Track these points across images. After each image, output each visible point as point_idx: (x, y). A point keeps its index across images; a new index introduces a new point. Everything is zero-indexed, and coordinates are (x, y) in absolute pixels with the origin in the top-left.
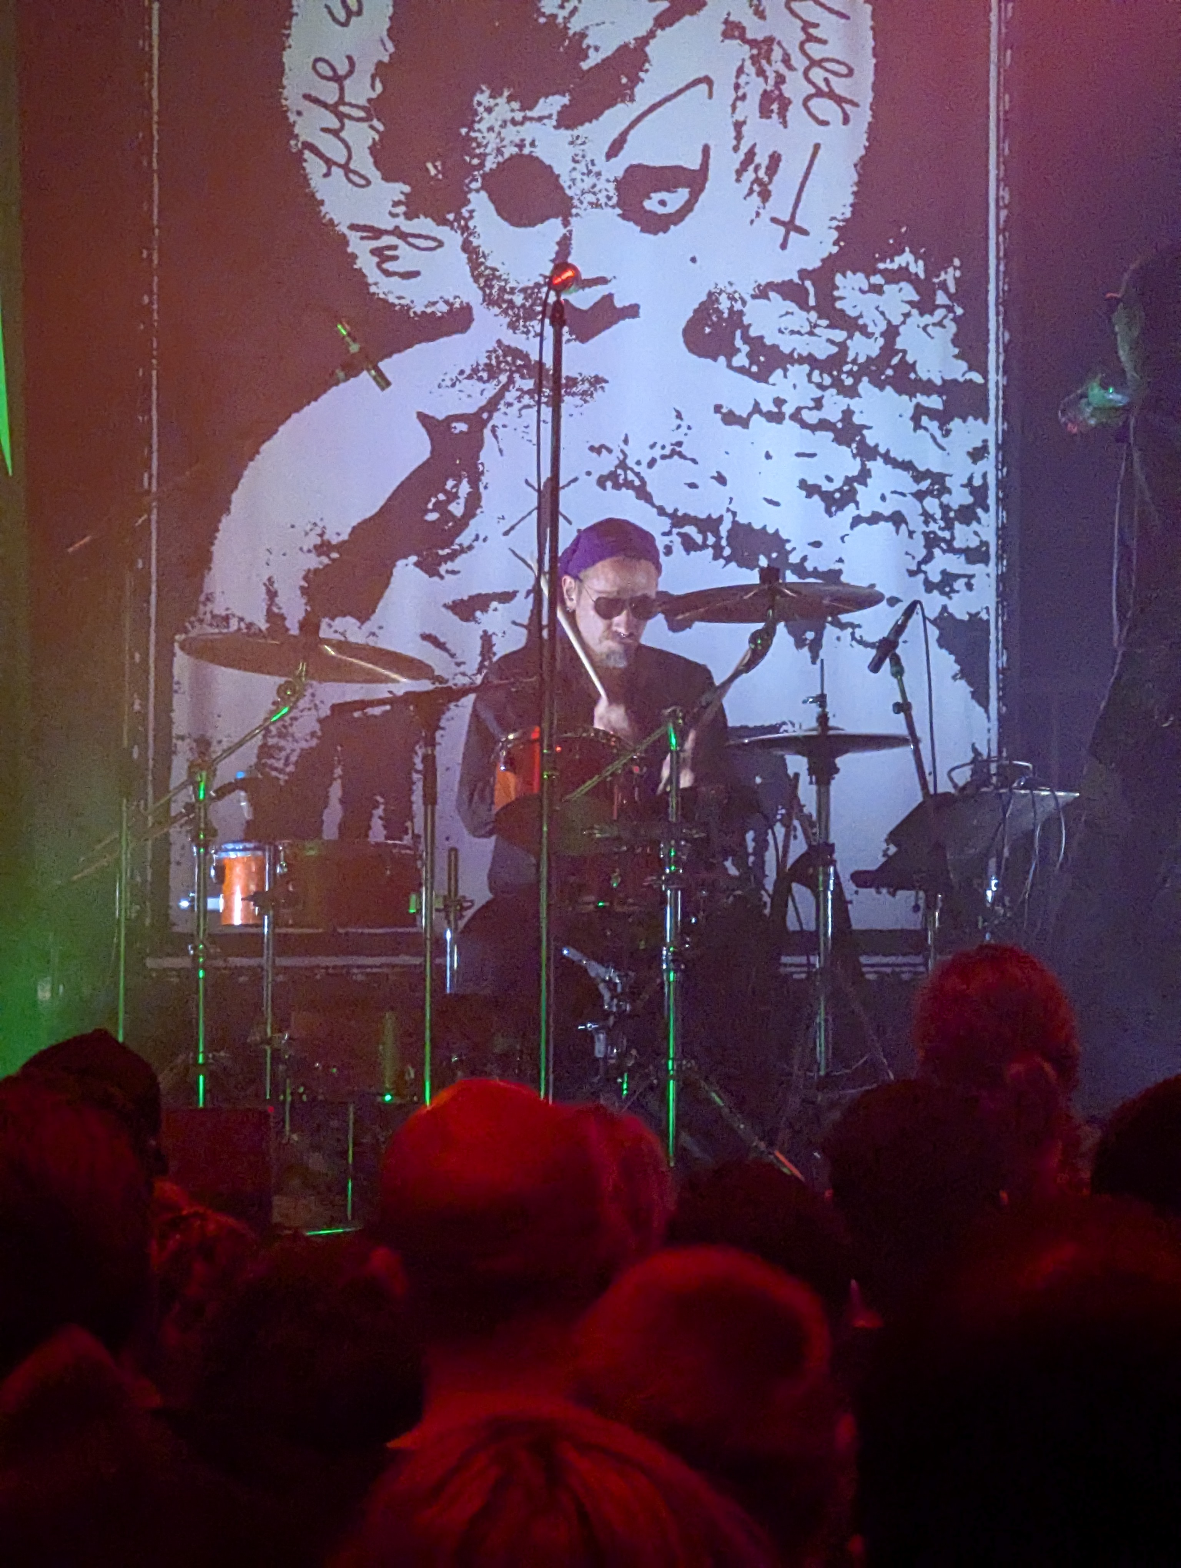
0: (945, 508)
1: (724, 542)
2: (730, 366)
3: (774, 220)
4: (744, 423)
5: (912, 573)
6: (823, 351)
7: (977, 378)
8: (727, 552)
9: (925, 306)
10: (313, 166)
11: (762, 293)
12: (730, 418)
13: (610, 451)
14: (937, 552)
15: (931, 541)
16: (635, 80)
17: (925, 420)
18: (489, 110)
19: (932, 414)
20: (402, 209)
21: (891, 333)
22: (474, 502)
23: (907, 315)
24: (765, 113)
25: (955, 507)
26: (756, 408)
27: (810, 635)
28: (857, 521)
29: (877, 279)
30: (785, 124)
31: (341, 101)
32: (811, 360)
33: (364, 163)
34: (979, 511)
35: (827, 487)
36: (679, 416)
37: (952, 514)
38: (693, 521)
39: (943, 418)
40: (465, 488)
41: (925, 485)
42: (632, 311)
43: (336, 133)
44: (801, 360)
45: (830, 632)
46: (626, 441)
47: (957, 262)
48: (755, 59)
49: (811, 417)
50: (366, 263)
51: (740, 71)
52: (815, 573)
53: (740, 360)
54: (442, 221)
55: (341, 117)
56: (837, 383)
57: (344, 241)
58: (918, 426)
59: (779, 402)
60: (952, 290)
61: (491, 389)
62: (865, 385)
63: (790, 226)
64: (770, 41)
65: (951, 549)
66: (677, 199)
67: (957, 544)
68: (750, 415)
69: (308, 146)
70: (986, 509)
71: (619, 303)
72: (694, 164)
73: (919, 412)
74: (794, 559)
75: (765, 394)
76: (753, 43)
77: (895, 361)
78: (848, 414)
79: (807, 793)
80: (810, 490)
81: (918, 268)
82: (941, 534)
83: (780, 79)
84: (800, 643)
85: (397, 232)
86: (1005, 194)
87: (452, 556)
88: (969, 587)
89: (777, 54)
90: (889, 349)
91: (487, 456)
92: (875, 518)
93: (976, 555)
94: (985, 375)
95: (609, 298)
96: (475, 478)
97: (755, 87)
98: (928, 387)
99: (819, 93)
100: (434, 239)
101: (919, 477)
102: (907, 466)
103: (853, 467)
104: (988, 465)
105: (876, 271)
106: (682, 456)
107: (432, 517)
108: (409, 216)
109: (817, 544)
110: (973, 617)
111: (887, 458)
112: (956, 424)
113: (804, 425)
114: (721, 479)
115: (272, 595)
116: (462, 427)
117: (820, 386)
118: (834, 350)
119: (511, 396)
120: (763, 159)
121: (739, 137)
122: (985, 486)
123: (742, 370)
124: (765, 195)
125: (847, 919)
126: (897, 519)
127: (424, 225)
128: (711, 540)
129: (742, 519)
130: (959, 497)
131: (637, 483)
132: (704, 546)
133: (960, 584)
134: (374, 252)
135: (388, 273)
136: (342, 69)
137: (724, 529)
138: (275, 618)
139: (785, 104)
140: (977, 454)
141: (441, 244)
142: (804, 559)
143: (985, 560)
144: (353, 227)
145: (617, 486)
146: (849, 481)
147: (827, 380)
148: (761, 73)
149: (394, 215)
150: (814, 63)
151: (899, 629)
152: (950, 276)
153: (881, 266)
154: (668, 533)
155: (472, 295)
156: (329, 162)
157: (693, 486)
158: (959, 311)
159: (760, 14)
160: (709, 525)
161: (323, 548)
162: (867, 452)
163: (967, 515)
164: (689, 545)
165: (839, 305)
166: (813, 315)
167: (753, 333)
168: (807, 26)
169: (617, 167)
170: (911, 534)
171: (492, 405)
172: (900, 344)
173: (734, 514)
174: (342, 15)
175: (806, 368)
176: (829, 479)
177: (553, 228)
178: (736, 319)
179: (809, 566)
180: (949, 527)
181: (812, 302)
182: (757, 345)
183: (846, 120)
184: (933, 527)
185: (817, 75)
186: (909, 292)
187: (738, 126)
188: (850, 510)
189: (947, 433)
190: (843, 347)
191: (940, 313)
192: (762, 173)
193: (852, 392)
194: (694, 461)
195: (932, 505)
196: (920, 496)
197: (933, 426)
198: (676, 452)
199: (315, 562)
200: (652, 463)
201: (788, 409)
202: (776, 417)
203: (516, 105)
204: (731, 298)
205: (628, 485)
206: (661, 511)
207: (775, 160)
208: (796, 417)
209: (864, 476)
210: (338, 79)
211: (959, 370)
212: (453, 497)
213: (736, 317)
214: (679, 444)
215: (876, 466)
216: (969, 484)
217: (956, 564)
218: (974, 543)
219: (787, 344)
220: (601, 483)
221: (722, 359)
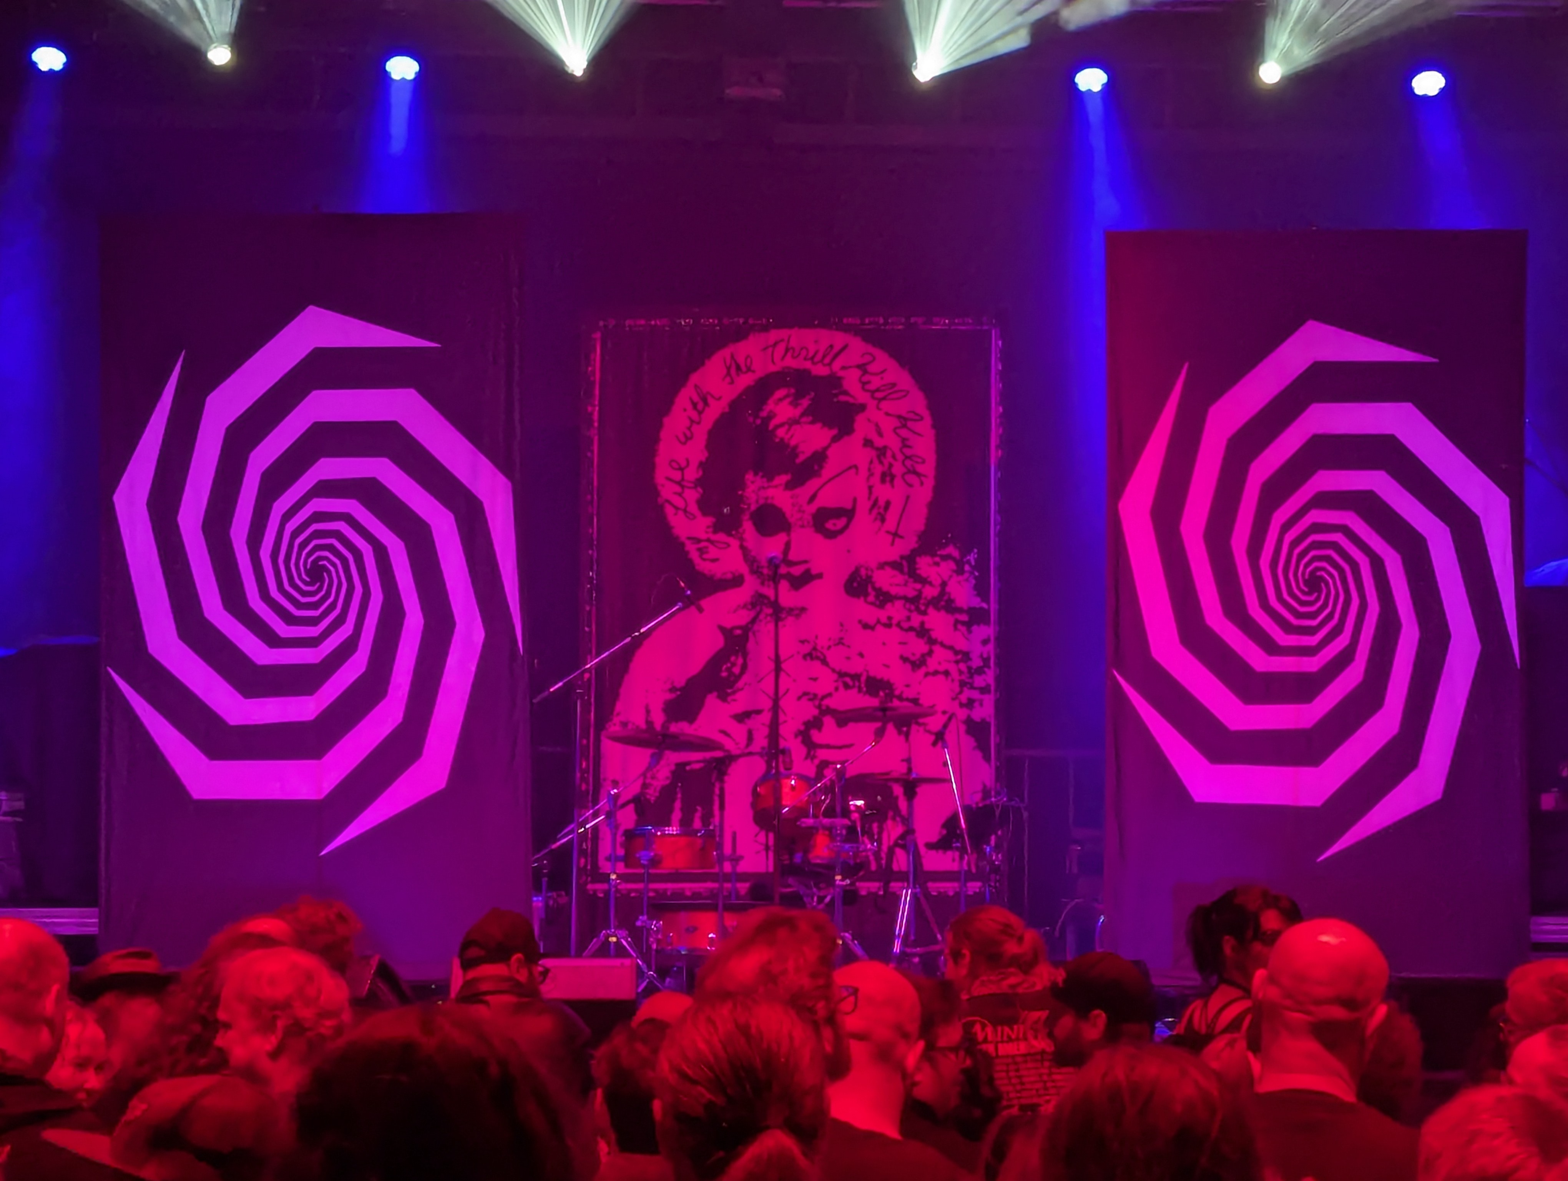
0: (969, 668)
1: (863, 685)
2: (866, 601)
3: (888, 532)
4: (872, 628)
5: (953, 699)
6: (911, 594)
7: (985, 605)
8: (865, 689)
9: (960, 571)
10: (669, 510)
11: (882, 566)
12: (866, 626)
13: (808, 642)
14: (965, 689)
15: (963, 684)
16: (821, 467)
17: (959, 626)
18: (753, 482)
19: (963, 623)
20: (711, 530)
21: (944, 584)
22: (744, 667)
23: (951, 577)
24: (883, 481)
25: (974, 667)
26: (878, 622)
27: (905, 729)
28: (927, 674)
29: (937, 559)
30: (893, 486)
31: (683, 479)
32: (905, 598)
33: (693, 508)
34: (986, 669)
35: (913, 658)
36: (842, 625)
37: (973, 671)
38: (846, 675)
39: (968, 625)
40: (740, 661)
41: (959, 657)
42: (820, 576)
43: (680, 495)
44: (900, 598)
45: (914, 727)
46: (817, 637)
47: (976, 550)
48: (879, 457)
49: (905, 625)
50: (694, 555)
51: (871, 462)
52: (908, 700)
53: (871, 598)
54: (730, 535)
55: (683, 487)
56: (918, 609)
57: (683, 545)
58: (956, 628)
59: (890, 618)
60: (973, 563)
61: (752, 614)
62: (931, 611)
63: (895, 535)
64: (885, 447)
65: (972, 688)
66: (841, 523)
67: (976, 685)
68: (875, 625)
69: (668, 501)
70: (989, 667)
71: (814, 572)
72: (849, 506)
73: (957, 622)
74: (897, 693)
75: (883, 615)
76: (877, 449)
77: (946, 598)
78: (922, 624)
79: (903, 804)
80: (904, 659)
81: (956, 554)
82: (967, 681)
83: (891, 466)
84: (900, 732)
85: (708, 540)
86: (998, 518)
87: (734, 693)
88: (981, 705)
89: (889, 454)
90: (943, 592)
91: (750, 645)
92: (936, 673)
93: (985, 690)
94: (988, 603)
95: (808, 571)
96: (745, 656)
97: (878, 469)
98: (960, 610)
99: (909, 472)
100: (726, 543)
101: (956, 653)
102: (951, 648)
103: (925, 649)
104: (991, 647)
105: (936, 555)
106: (843, 644)
107: (724, 674)
108: (715, 532)
109: (908, 686)
110: (983, 721)
111: (942, 645)
112: (974, 628)
113: (902, 628)
114: (861, 655)
115: (648, 712)
116: (738, 632)
117: (910, 611)
118: (916, 593)
119: (762, 616)
120: (882, 503)
121: (870, 493)
122: (988, 659)
123: (872, 604)
124: (883, 520)
125: (921, 865)
126: (947, 673)
127: (721, 537)
128: (857, 684)
129: (872, 674)
130: (977, 663)
131: (822, 657)
132: (854, 687)
133: (976, 704)
134: (699, 550)
135: (704, 560)
136: (683, 464)
137: (863, 679)
138: (649, 723)
139: (893, 477)
140: (985, 642)
141: (729, 545)
142: (902, 693)
143: (989, 692)
144: (689, 538)
145: (812, 658)
146: (923, 655)
147: (913, 607)
148: (881, 462)
149: (707, 532)
150: (907, 457)
151: (945, 726)
152: (972, 558)
153: (939, 553)
154: (836, 681)
155: (744, 569)
156: (677, 508)
157: (848, 658)
158: (977, 574)
159: (880, 434)
160: (856, 677)
161: (673, 690)
162: (932, 642)
163: (980, 671)
164: (847, 686)
165: (918, 572)
166: (906, 577)
167: (877, 585)
168: (904, 440)
169: (813, 508)
170: (953, 680)
171: (753, 621)
172: (948, 589)
173: (867, 671)
174: (683, 439)
175: (903, 601)
176: (913, 654)
177: (782, 538)
178: (869, 579)
179: (904, 696)
180: (971, 677)
181: (906, 570)
182: (879, 592)
183: (922, 483)
184: (963, 677)
185: (908, 463)
186: (952, 565)
187: (870, 488)
188: (923, 670)
189: (970, 632)
190: (920, 592)
191: (967, 575)
192: (882, 511)
193: (924, 613)
194: (849, 647)
195: (963, 666)
196: (957, 662)
197: (963, 629)
198: (840, 642)
199: (670, 696)
200: (829, 647)
201: (894, 622)
202: (888, 626)
203: (765, 480)
204: (867, 569)
205: (817, 658)
206: (833, 670)
207: (888, 504)
208: (898, 625)
209: (930, 653)
210: (682, 469)
211: (977, 603)
212: (733, 664)
213: (869, 578)
214: (842, 639)
215: (937, 648)
216: (981, 656)
217: (975, 695)
218: (983, 685)
219: (894, 591)
220: (805, 657)
221: (862, 599)
